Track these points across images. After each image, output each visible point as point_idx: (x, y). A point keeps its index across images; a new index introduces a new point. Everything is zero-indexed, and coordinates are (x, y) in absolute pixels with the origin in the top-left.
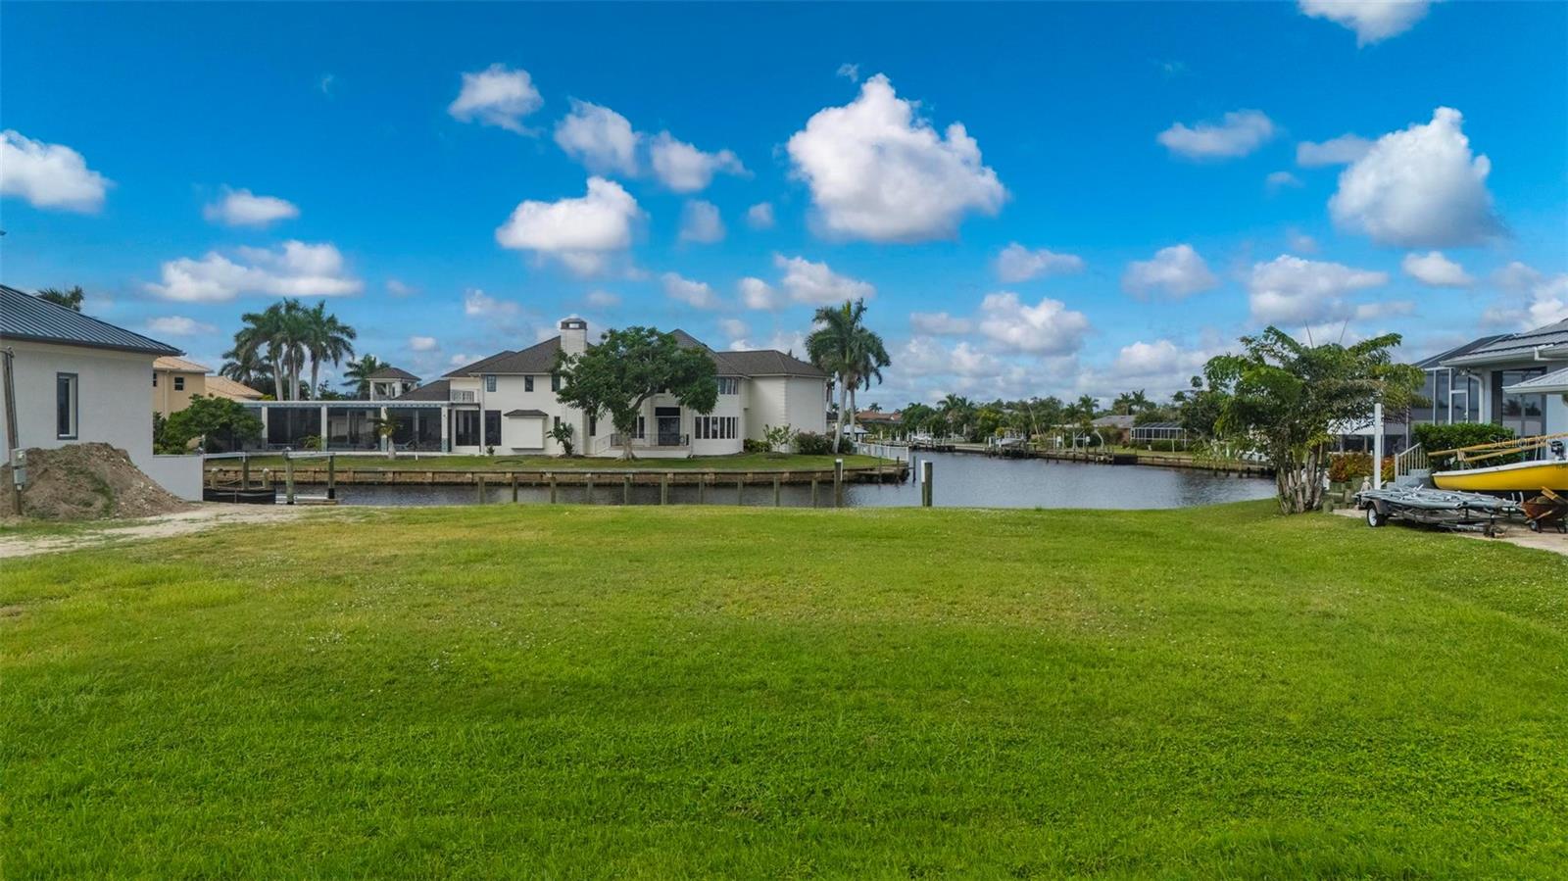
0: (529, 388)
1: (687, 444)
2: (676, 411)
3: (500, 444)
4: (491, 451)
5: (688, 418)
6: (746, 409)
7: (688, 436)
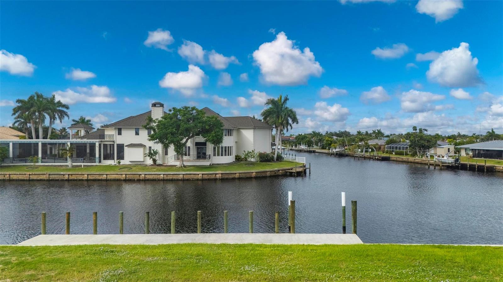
0: (137, 134)
1: (210, 159)
2: (204, 144)
3: (123, 159)
4: (119, 163)
5: (210, 147)
6: (236, 142)
7: (210, 155)
